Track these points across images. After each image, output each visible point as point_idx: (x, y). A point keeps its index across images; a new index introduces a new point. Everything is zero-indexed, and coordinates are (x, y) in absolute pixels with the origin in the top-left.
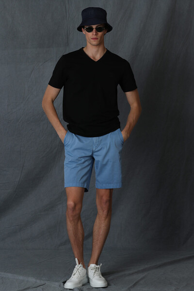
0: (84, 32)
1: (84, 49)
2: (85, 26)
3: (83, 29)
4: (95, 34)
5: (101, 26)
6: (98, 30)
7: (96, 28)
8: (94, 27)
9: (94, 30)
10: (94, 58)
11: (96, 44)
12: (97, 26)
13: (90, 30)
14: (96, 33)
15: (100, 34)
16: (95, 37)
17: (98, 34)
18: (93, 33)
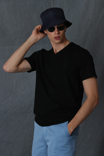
4: (57, 33)
6: (60, 28)
9: (56, 29)
11: (58, 42)
13: (52, 30)
15: (61, 32)
16: (58, 35)
17: (60, 33)
18: (55, 32)
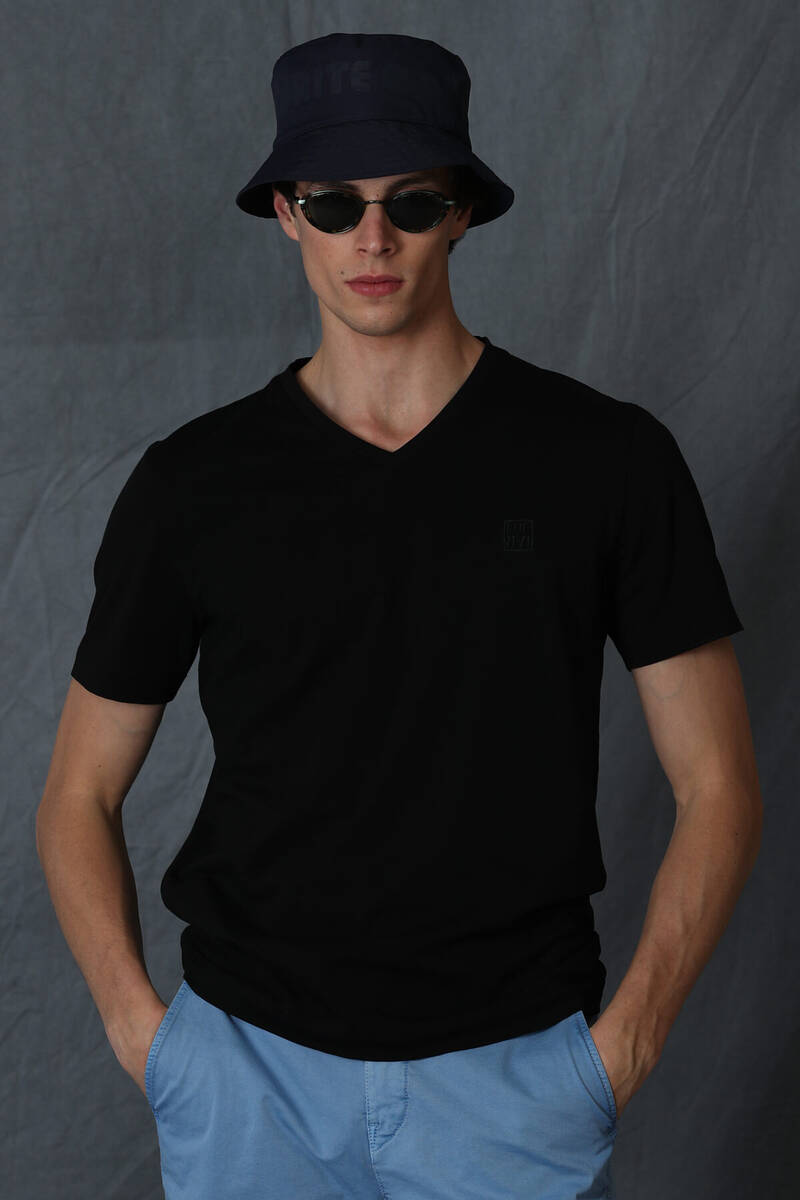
0: (293, 224)
1: (309, 376)
2: (302, 185)
3: (279, 199)
4: (374, 245)
5: (428, 186)
6: (402, 214)
7: (386, 203)
8: (372, 190)
9: (373, 214)
10: (383, 426)
12: (392, 189)
13: (337, 214)
14: (387, 236)
15: (415, 244)
16: (379, 269)
17: (399, 248)
18: (359, 239)
